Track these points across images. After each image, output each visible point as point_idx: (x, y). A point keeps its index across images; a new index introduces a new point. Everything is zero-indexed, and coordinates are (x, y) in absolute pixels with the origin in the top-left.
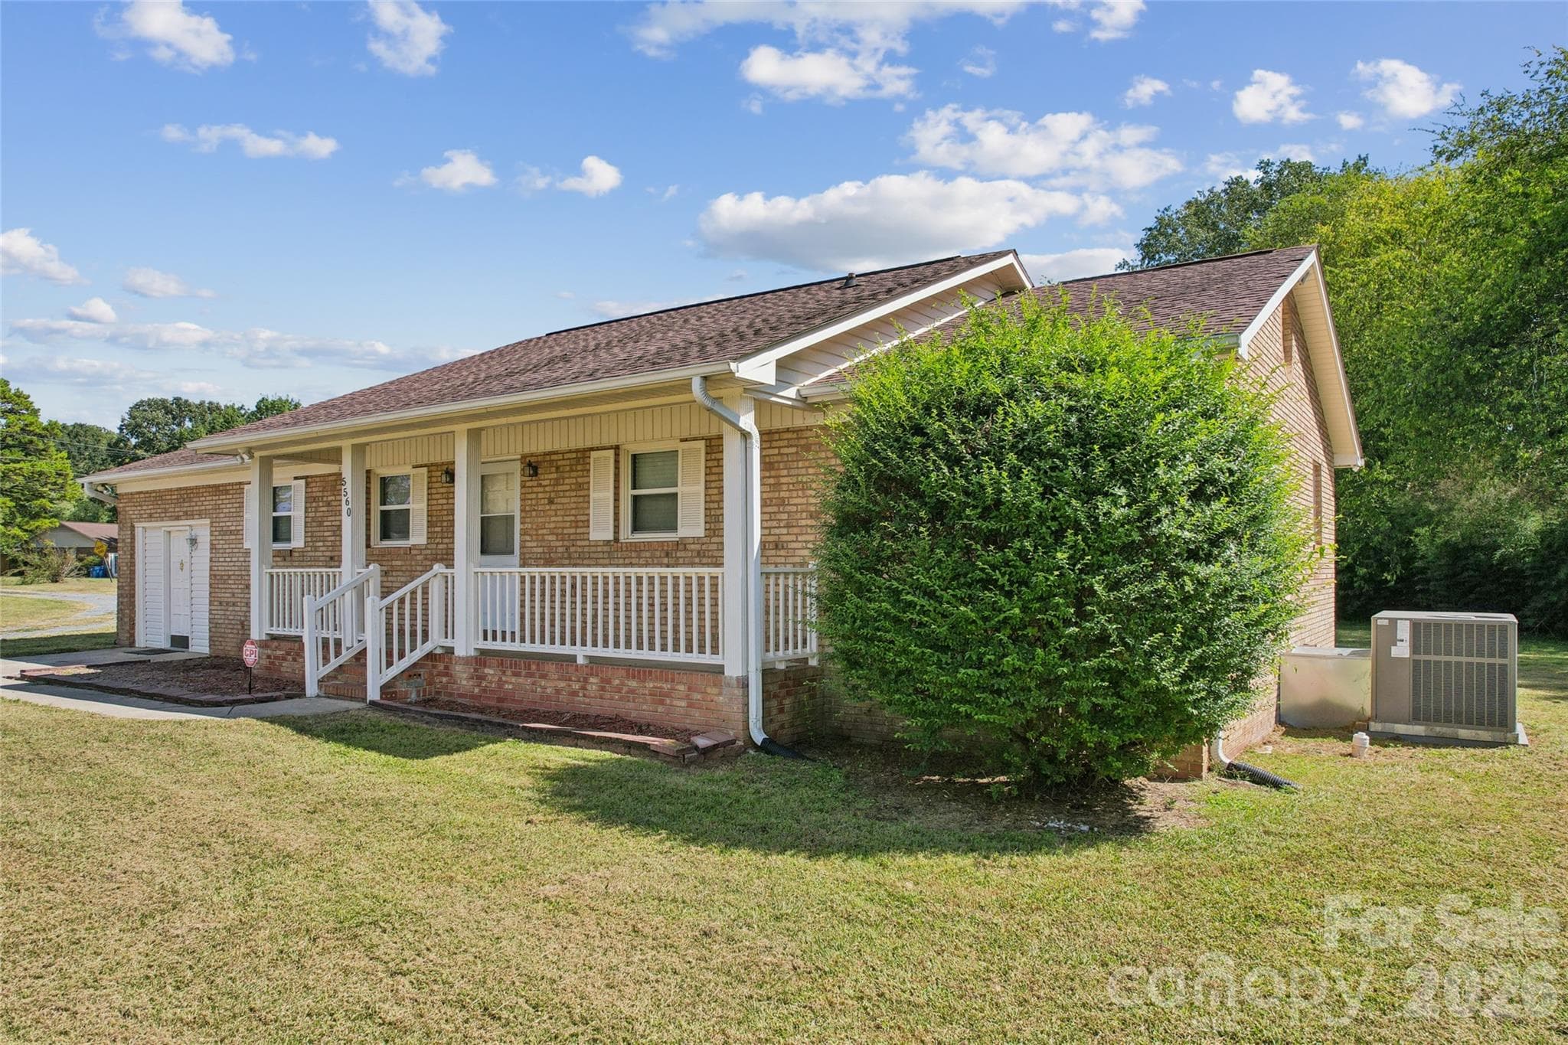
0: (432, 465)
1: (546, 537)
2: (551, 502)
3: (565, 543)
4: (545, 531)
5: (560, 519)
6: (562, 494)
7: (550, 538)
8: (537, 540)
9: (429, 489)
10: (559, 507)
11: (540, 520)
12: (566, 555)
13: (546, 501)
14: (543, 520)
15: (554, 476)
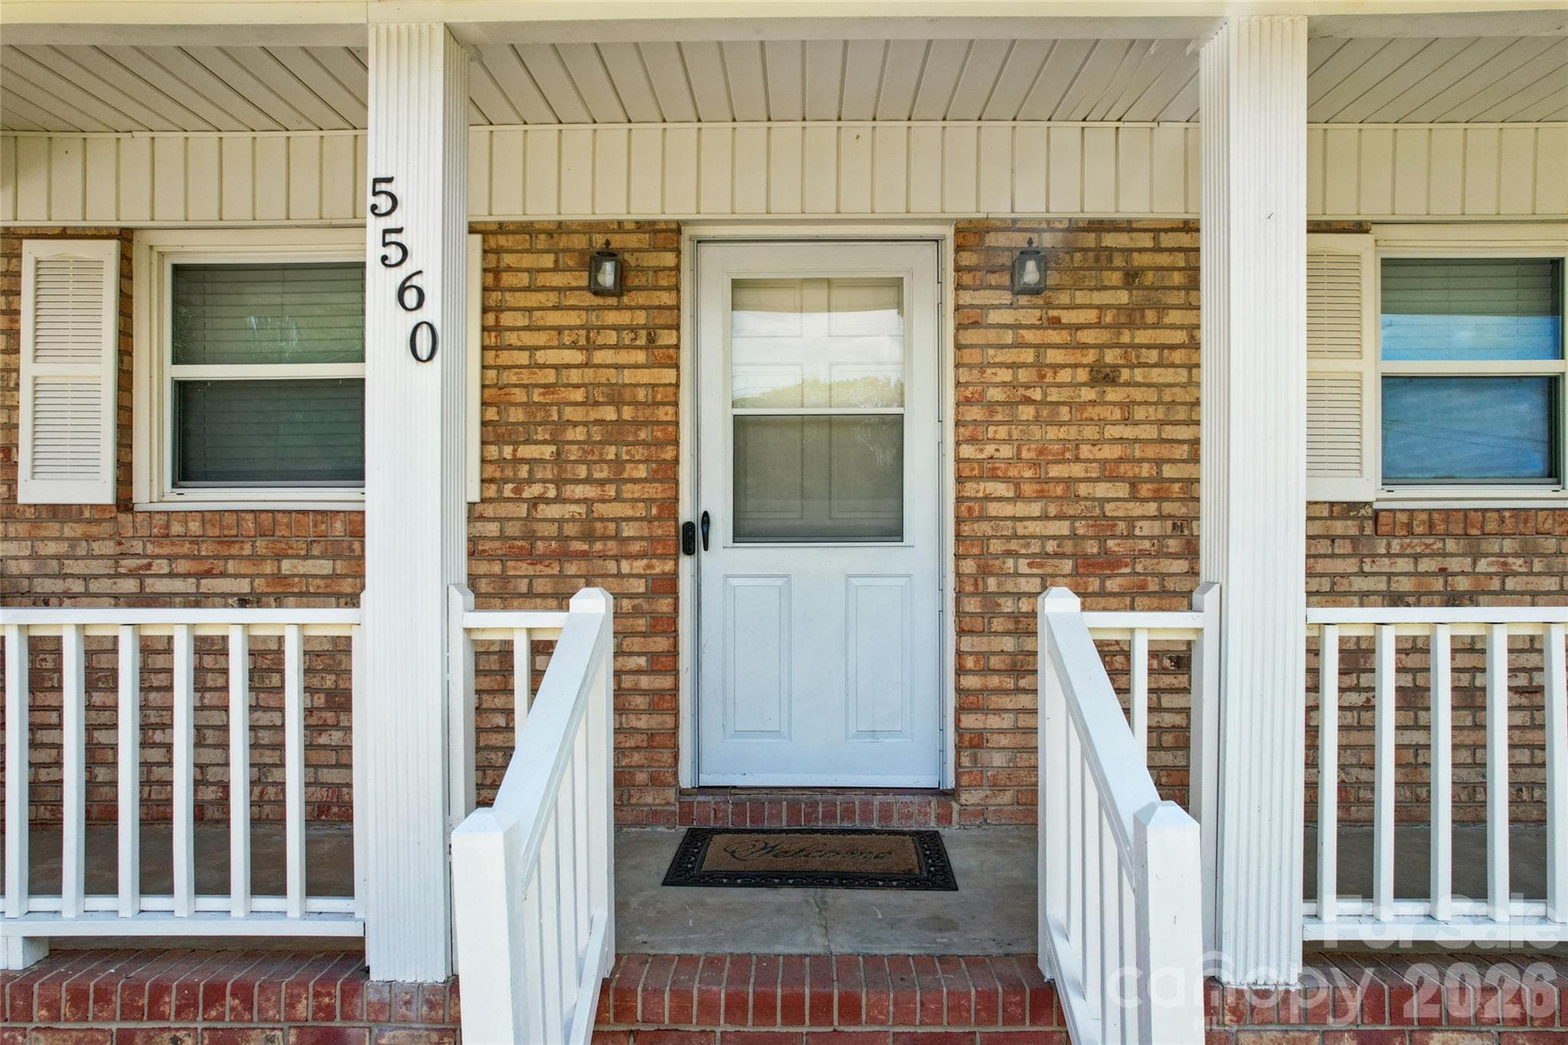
0: (502, 228)
1: (1083, 489)
2: (1104, 376)
3: (1169, 508)
4: (1077, 470)
5: (1149, 432)
6: (1153, 356)
7: (1102, 490)
8: (1041, 496)
9: (485, 310)
10: (1138, 394)
11: (1052, 433)
12: (1173, 545)
13: (1083, 375)
14: (1072, 432)
15: (1123, 297)
